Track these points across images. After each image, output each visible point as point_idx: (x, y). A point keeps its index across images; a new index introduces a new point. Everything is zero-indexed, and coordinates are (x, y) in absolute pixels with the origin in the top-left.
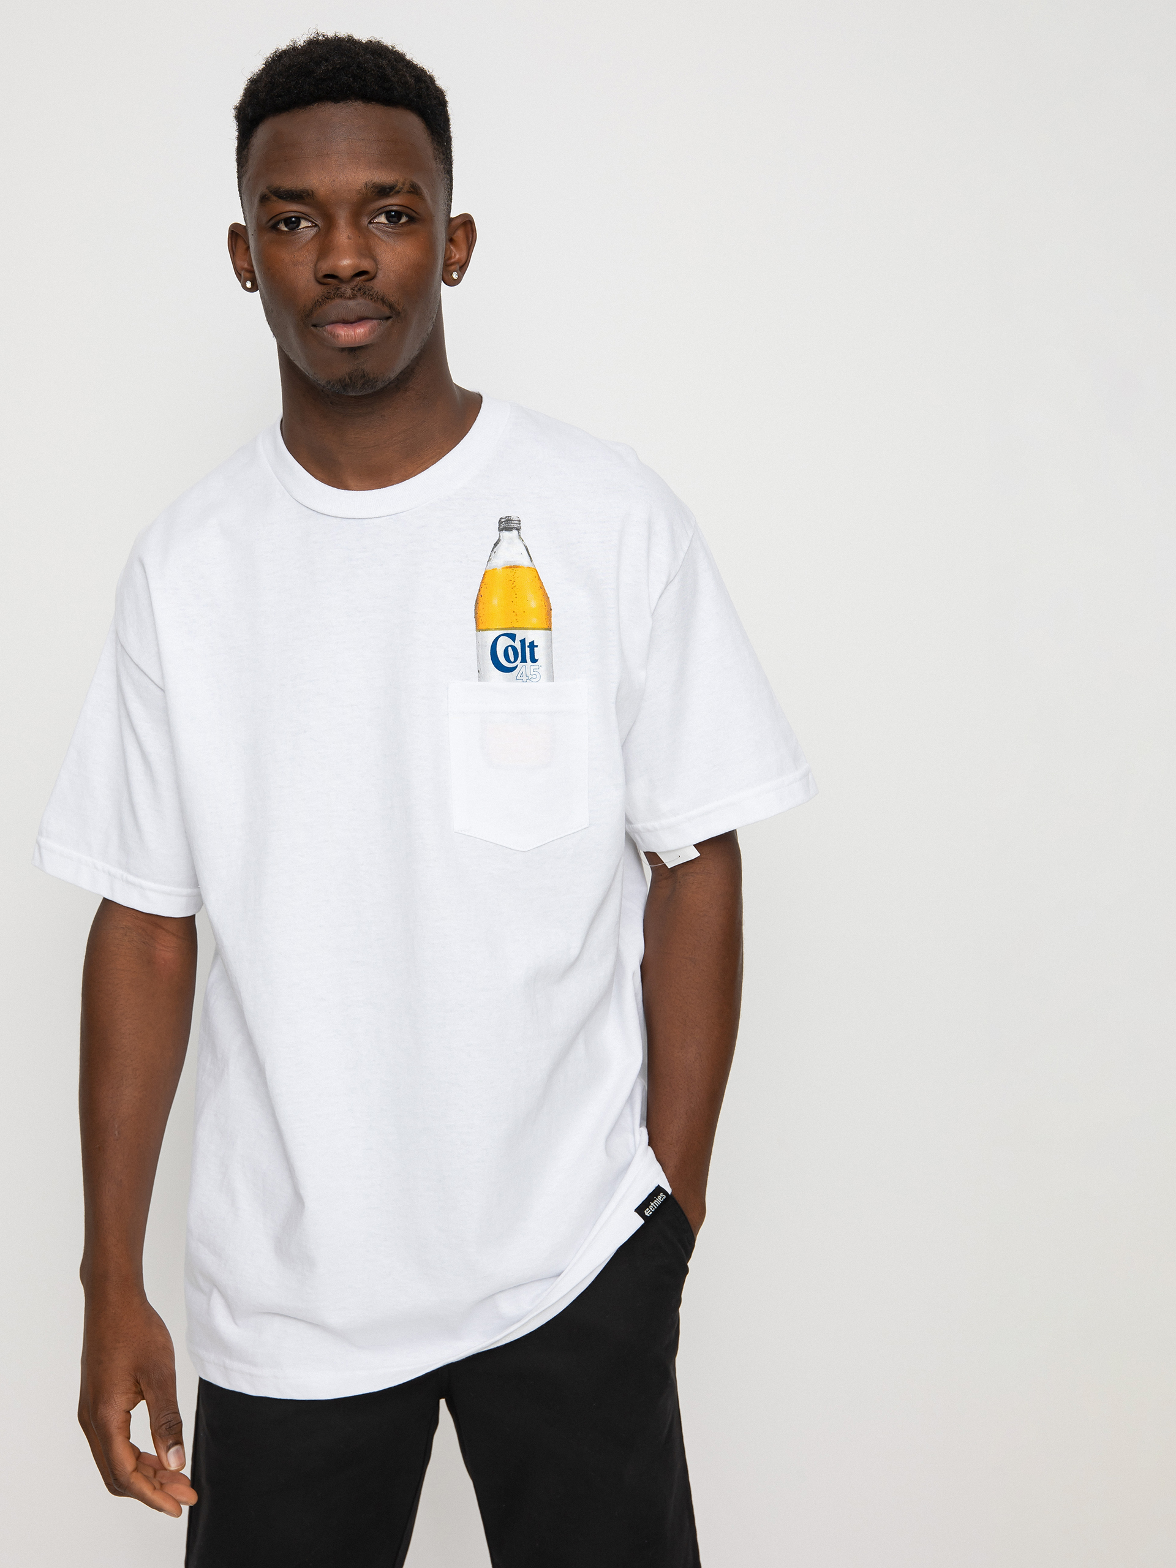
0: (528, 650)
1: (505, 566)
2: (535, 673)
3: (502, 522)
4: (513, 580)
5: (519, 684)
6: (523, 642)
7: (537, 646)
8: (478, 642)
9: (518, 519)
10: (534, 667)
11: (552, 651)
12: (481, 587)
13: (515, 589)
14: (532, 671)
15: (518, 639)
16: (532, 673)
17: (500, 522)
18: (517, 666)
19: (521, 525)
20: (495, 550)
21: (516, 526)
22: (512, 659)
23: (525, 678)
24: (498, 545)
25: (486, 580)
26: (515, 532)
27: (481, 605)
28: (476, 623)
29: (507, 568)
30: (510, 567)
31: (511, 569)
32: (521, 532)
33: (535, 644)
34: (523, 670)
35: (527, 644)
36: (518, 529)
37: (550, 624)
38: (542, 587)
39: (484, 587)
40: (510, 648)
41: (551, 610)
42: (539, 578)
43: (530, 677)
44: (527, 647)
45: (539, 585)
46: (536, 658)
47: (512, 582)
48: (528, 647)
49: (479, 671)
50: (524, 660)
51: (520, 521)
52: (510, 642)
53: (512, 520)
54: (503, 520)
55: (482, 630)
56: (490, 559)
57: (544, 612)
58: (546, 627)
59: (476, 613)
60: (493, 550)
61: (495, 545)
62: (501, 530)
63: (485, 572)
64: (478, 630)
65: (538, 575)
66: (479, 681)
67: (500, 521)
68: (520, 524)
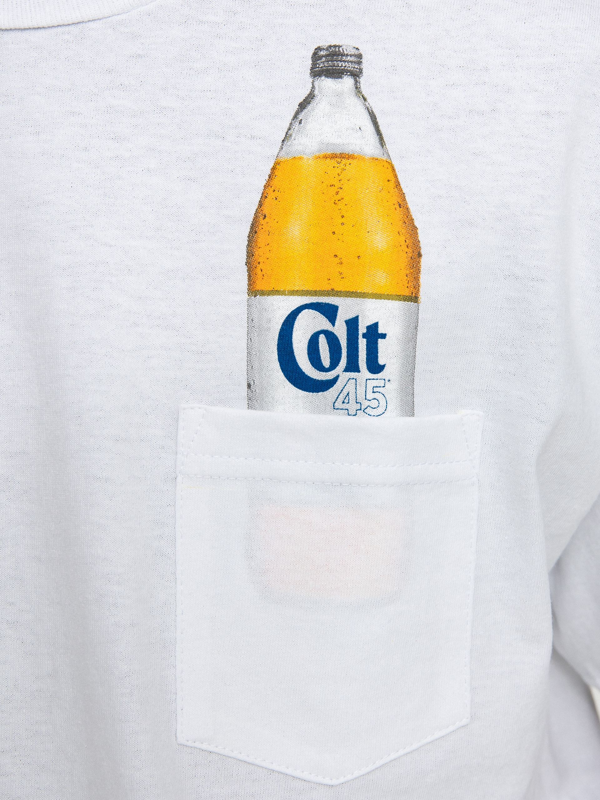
0: (362, 344)
1: (322, 154)
2: (376, 395)
3: (320, 57)
4: (338, 185)
5: (341, 419)
6: (352, 324)
7: (384, 336)
8: (250, 320)
9: (357, 52)
10: (375, 383)
11: (415, 348)
12: (264, 196)
13: (341, 205)
14: (370, 390)
15: (342, 317)
16: (370, 396)
17: (316, 56)
18: (338, 377)
19: (364, 66)
20: (300, 117)
21: (350, 66)
22: (326, 362)
23: (353, 407)
24: (309, 107)
25: (275, 182)
26: (348, 82)
27: (262, 238)
28: (249, 276)
29: (325, 157)
30: (333, 156)
31: (333, 162)
32: (363, 80)
33: (380, 332)
34: (350, 387)
35: (362, 330)
36: (356, 75)
37: (417, 287)
38: (402, 205)
39: (271, 195)
40: (322, 339)
41: (420, 255)
42: (398, 185)
43: (365, 404)
44: (360, 336)
45: (395, 199)
46: (381, 362)
47: (334, 190)
48: (364, 336)
49: (249, 386)
50: (353, 366)
51: (360, 56)
52: (323, 323)
53: (343, 55)
54: (322, 53)
55: (263, 293)
56: (287, 136)
57: (403, 260)
58: (407, 292)
59: (250, 254)
60: (295, 117)
61: (303, 106)
62: (316, 73)
63: (277, 163)
64: (253, 291)
65: (396, 176)
66: (250, 407)
67: (315, 54)
68: (360, 63)
